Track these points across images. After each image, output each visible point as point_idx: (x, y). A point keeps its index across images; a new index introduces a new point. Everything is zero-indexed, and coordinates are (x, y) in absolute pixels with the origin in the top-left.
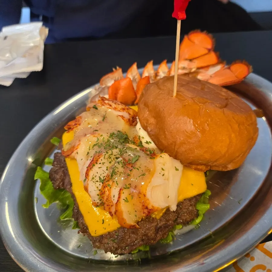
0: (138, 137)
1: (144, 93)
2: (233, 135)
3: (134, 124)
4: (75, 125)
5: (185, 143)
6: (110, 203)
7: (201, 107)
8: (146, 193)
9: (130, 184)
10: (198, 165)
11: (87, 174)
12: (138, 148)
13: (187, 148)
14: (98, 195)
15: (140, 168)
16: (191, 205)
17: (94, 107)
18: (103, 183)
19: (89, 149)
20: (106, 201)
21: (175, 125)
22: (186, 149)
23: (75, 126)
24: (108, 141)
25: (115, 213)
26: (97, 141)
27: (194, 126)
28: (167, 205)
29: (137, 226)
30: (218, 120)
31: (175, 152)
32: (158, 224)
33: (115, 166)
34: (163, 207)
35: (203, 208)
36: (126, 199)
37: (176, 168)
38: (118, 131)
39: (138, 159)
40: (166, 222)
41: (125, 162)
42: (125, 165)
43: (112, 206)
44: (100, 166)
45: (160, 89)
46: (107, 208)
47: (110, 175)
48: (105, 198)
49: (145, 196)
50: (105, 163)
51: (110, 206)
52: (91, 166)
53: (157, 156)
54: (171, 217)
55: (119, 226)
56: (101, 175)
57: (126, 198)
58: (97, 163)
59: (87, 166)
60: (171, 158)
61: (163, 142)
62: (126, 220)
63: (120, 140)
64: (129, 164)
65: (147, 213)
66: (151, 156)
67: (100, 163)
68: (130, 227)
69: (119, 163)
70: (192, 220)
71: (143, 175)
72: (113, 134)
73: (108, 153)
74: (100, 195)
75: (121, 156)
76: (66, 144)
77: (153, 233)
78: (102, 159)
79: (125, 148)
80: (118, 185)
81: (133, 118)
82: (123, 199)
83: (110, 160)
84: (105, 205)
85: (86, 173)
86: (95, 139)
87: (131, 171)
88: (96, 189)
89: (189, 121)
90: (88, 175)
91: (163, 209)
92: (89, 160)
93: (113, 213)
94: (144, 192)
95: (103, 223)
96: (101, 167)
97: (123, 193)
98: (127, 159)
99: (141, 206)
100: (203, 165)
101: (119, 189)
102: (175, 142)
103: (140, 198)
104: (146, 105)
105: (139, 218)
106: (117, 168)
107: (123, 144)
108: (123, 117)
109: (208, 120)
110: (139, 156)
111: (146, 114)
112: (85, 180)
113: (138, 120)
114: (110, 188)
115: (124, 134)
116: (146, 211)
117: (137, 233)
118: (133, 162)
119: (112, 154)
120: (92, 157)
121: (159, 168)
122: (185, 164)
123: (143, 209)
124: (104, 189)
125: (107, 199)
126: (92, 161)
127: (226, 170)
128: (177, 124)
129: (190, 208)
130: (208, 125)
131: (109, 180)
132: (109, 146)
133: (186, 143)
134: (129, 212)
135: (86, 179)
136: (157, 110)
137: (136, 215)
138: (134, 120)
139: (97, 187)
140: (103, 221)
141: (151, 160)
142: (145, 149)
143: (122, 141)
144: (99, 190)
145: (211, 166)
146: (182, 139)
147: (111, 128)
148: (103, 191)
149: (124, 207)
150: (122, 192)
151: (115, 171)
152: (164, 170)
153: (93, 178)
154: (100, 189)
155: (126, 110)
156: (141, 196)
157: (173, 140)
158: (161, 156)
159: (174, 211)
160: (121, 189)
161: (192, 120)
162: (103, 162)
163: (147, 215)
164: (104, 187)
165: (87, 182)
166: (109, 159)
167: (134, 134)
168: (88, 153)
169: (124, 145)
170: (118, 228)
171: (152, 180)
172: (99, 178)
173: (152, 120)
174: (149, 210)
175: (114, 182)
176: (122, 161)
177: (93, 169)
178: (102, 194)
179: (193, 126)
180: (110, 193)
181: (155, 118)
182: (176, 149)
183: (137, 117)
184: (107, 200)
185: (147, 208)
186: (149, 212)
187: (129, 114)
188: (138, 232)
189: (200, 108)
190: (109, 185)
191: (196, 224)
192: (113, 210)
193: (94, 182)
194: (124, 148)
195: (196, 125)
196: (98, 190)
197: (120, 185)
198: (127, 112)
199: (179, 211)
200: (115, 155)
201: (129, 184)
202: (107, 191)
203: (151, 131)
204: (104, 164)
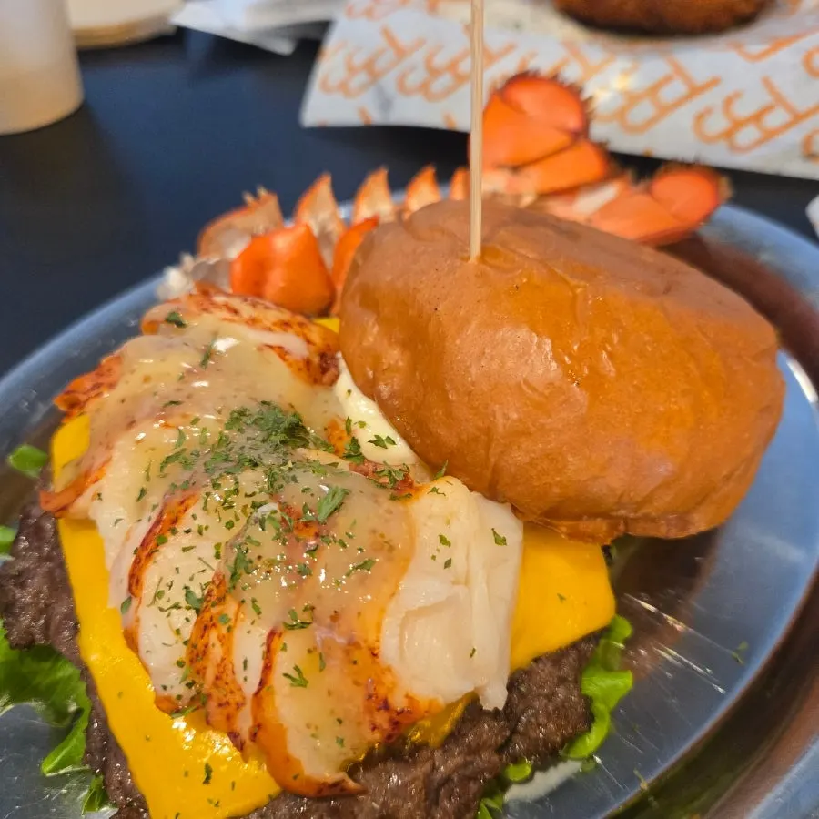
0: (343, 426)
1: (360, 262)
2: (706, 393)
3: (326, 378)
4: (92, 389)
5: (526, 433)
6: (232, 692)
7: (579, 291)
8: (378, 641)
9: (313, 608)
10: (578, 517)
11: (135, 580)
12: (344, 465)
13: (534, 452)
14: (180, 664)
15: (350, 537)
16: (562, 681)
17: (173, 318)
18: (198, 611)
19: (148, 478)
20: (215, 685)
21: (483, 364)
22: (533, 455)
23: (93, 394)
24: (223, 441)
25: (254, 736)
26: (178, 444)
27: (560, 362)
28: (469, 688)
29: (351, 784)
30: (647, 338)
31: (490, 470)
32: (434, 768)
33: (249, 537)
34: (454, 699)
35: (608, 686)
36: (295, 674)
37: (495, 533)
38: (264, 403)
39: (341, 504)
40: (468, 759)
41: (287, 518)
42: (289, 531)
43: (239, 706)
44: (186, 541)
45: (419, 238)
46: (217, 715)
47: (229, 574)
48: (210, 674)
49: (375, 655)
50: (207, 528)
51: (232, 709)
52: (152, 545)
53: (418, 490)
54: (485, 736)
55: (273, 788)
56: (191, 579)
57: (297, 669)
58: (174, 532)
59: (138, 544)
60: (475, 494)
61: (442, 431)
62: (299, 762)
63: (270, 435)
64: (306, 524)
65: (386, 726)
66: (396, 489)
67: (187, 532)
68: (320, 791)
69: (261, 522)
70: (571, 740)
71: (365, 566)
72: (242, 413)
73: (220, 485)
74: (187, 661)
75: (271, 495)
76: (64, 466)
77: (418, 807)
78: (196, 515)
79: (290, 465)
80: (259, 613)
81: (323, 356)
82: (286, 675)
83: (228, 516)
84: (212, 705)
85: (132, 576)
86: (170, 438)
87: (312, 552)
88: (171, 638)
89: (539, 346)
90: (138, 581)
91: (451, 707)
92: (145, 520)
93: (245, 735)
94: (372, 637)
95: (207, 780)
96: (192, 548)
97: (284, 648)
98: (297, 504)
99: (359, 699)
100: (599, 519)
101: (265, 632)
102: (488, 431)
103: (355, 663)
104: (370, 300)
105: (354, 749)
106: (252, 542)
107: (283, 449)
108: (282, 352)
109: (608, 340)
110: (346, 493)
111: (372, 333)
112: (126, 605)
113: (342, 364)
114: (230, 629)
115: (285, 413)
116: (382, 719)
117: (352, 813)
118: (322, 517)
119: (236, 491)
120: (158, 510)
121: (427, 536)
122: (532, 518)
123: (369, 711)
124: (202, 637)
125: (217, 678)
126: (158, 522)
127: (682, 535)
128: (492, 359)
129: (561, 693)
130: (611, 356)
131: (224, 598)
132: (225, 459)
133: (533, 429)
134: (312, 731)
135: (130, 599)
136: (411, 312)
137: (340, 737)
138: (326, 362)
139: (178, 632)
140: (208, 770)
141: (397, 507)
142: (371, 468)
143: (277, 439)
144: (185, 643)
145: (626, 520)
146: (515, 416)
147: (233, 394)
148: (201, 643)
149: (288, 708)
150: (277, 643)
151: (248, 557)
152: (448, 544)
153: (159, 595)
154: (187, 638)
155: (296, 327)
156: (357, 655)
157: (480, 424)
158: (435, 490)
159: (496, 710)
160: (272, 635)
161: (548, 341)
162: (200, 527)
163: (389, 737)
164: (204, 628)
165: (136, 612)
166: (223, 512)
167: (325, 412)
168: (143, 492)
169: (285, 454)
170: (270, 796)
171: (403, 585)
172: (184, 592)
173: (394, 356)
174: (394, 715)
175: (243, 601)
176: (278, 516)
177: (158, 557)
178: (197, 655)
179: (554, 364)
180: (228, 651)
181: (405, 345)
182: (493, 460)
183: (339, 355)
184: (218, 682)
185: (386, 706)
186: (395, 724)
187: (309, 341)
188: (356, 809)
189: (575, 297)
190: (224, 618)
191: (585, 753)
192: (244, 724)
193: (161, 609)
194: (285, 464)
195: (567, 359)
196: (181, 644)
197: (272, 616)
198: (298, 335)
199: (517, 706)
200: (249, 493)
201: (306, 609)
202: (218, 644)
203: (393, 395)
204: (204, 532)
